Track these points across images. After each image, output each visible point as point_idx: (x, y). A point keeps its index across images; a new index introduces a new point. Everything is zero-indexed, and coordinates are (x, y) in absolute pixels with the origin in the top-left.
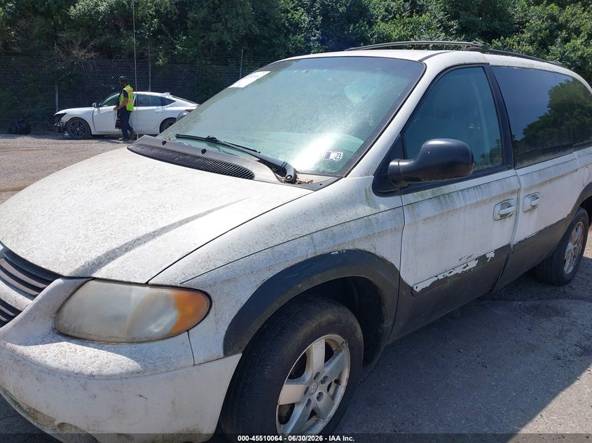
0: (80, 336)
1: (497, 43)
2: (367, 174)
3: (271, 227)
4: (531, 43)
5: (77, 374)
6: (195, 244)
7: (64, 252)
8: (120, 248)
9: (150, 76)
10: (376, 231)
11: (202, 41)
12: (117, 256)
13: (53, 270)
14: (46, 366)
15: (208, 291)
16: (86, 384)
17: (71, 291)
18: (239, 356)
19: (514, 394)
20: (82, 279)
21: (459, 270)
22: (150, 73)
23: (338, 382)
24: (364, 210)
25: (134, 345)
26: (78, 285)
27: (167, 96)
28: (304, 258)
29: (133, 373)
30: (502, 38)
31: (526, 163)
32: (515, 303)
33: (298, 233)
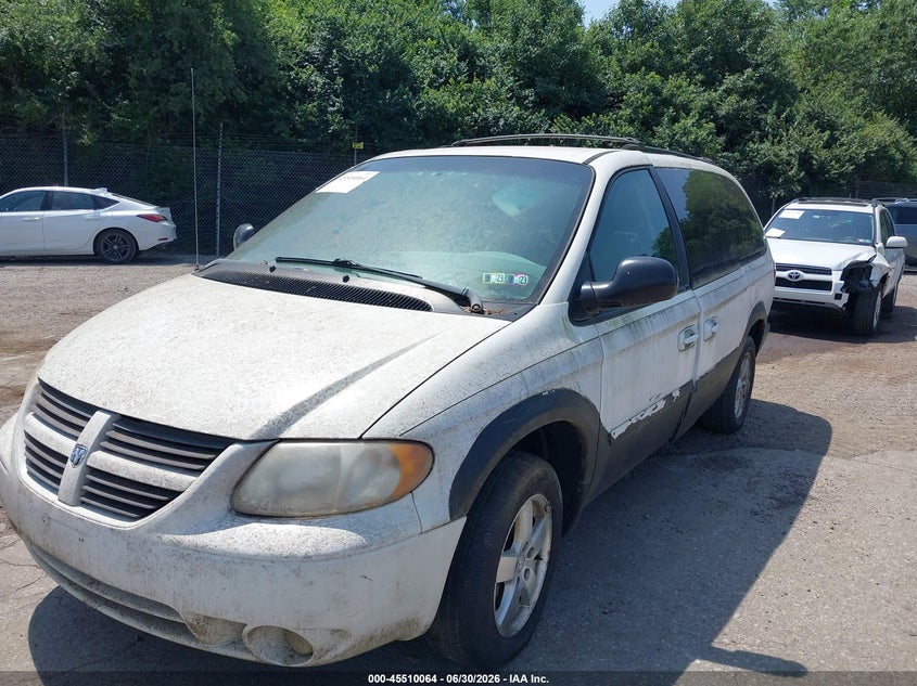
0: (275, 513)
1: (588, 121)
2: (561, 300)
3: (480, 365)
4: (631, 122)
5: (286, 557)
6: (404, 389)
7: (228, 412)
8: (310, 400)
9: (65, 160)
10: (580, 367)
11: (156, 109)
12: (307, 411)
13: (223, 435)
14: (239, 554)
15: (430, 442)
16: (299, 569)
17: (254, 458)
18: (464, 519)
19: (721, 557)
20: (267, 442)
21: (649, 413)
22: (65, 157)
23: (538, 558)
24: (564, 343)
25: (351, 516)
26: (262, 450)
27: (102, 193)
28: (518, 401)
29: (357, 548)
30: (594, 114)
31: (701, 282)
32: (689, 457)
33: (508, 371)
